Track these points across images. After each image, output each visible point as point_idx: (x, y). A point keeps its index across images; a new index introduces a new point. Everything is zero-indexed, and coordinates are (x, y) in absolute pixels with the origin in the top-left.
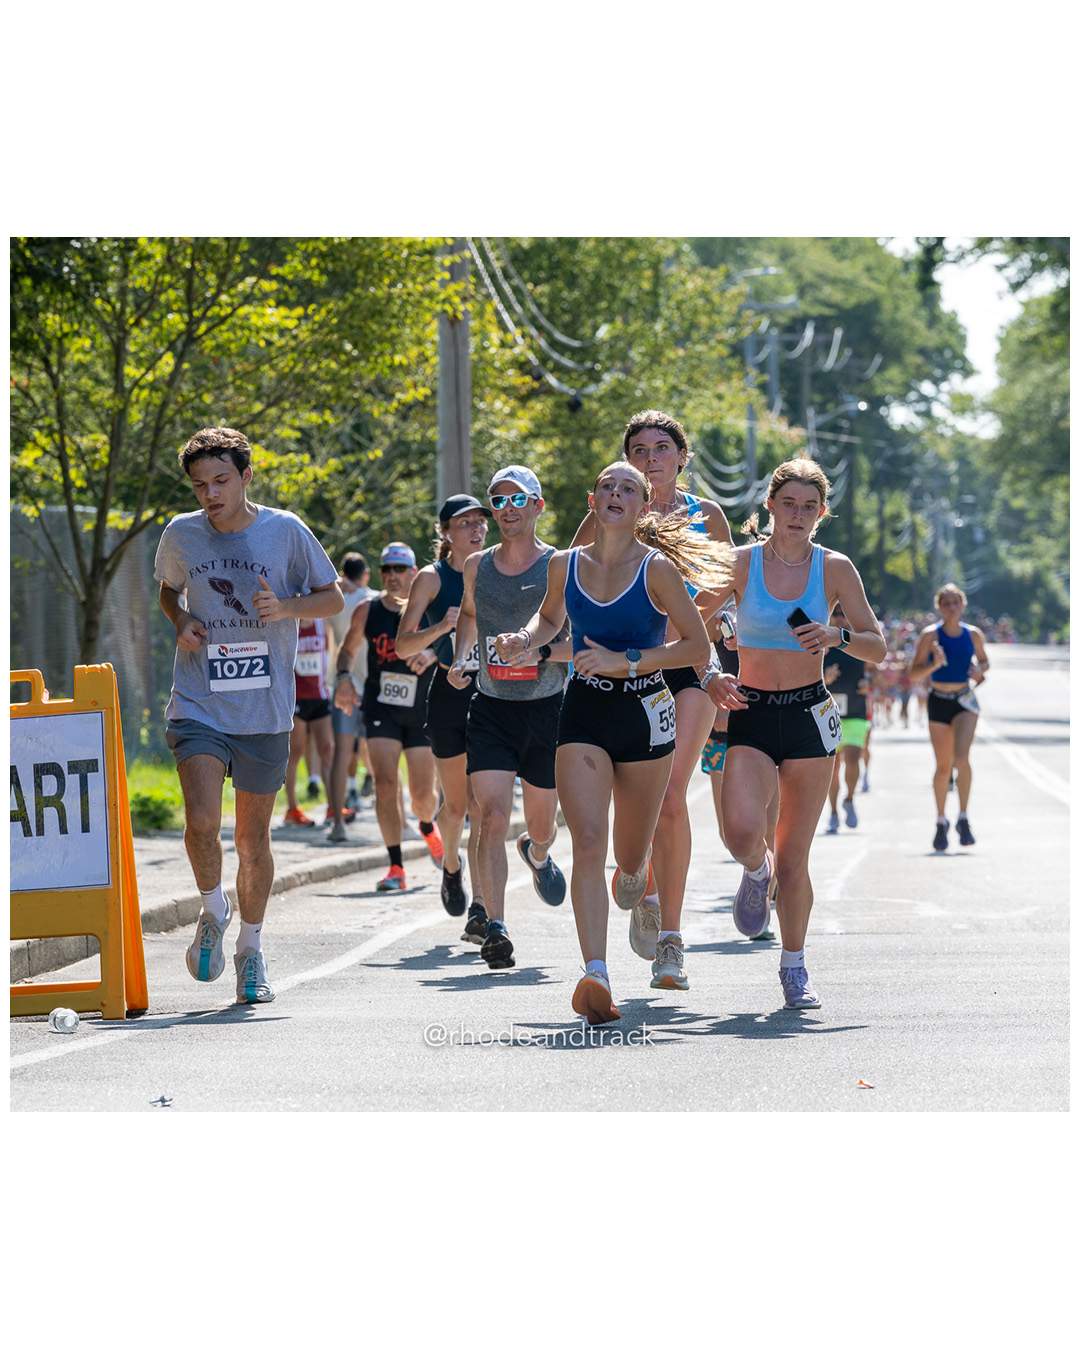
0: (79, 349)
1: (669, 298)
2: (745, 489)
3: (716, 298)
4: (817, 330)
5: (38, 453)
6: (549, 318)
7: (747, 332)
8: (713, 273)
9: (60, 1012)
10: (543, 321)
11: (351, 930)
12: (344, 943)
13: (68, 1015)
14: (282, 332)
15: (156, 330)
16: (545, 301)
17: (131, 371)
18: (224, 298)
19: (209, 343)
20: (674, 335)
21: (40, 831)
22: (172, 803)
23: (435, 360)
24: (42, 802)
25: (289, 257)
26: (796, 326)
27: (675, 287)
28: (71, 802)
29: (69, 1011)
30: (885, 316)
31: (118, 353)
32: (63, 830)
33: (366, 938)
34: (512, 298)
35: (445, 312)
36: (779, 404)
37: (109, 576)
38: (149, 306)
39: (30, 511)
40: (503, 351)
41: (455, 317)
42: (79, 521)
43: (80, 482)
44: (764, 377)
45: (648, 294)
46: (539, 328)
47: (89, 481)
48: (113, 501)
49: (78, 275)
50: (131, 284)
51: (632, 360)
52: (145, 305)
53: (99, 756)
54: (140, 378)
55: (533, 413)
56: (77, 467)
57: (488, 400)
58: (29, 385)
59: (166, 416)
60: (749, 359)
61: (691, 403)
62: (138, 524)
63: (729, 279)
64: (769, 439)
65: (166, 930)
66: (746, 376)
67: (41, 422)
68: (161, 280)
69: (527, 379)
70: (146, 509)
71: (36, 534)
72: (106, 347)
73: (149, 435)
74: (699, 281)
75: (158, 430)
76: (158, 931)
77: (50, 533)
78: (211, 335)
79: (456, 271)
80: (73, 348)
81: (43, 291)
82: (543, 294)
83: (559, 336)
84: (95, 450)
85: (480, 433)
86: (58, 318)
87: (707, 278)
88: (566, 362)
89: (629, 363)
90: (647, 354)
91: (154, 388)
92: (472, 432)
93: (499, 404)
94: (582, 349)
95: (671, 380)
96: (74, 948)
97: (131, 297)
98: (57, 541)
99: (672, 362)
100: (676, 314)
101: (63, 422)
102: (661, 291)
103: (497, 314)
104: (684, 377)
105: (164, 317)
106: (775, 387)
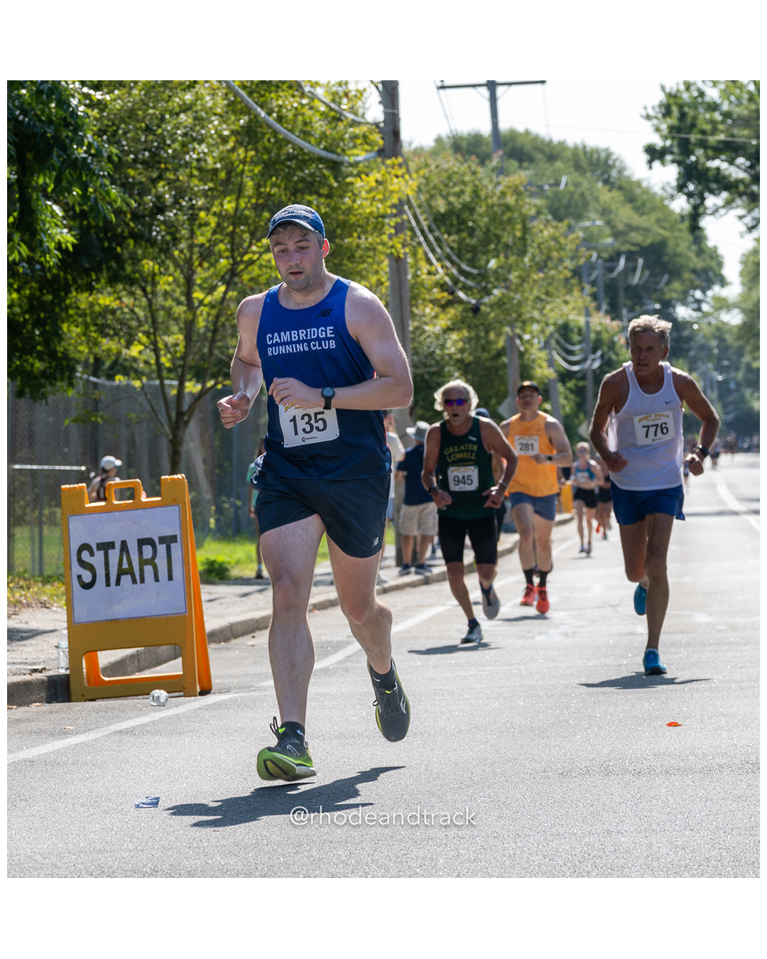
0: (165, 283)
1: (533, 241)
2: (585, 360)
3: (562, 240)
4: (627, 260)
5: (141, 348)
6: (459, 256)
7: (582, 261)
8: (560, 225)
9: (156, 693)
10: (455, 258)
11: (340, 639)
12: (337, 646)
13: (161, 694)
15: (212, 270)
16: (455, 245)
17: (198, 295)
18: (254, 248)
19: (246, 277)
20: (537, 264)
21: (142, 581)
22: (229, 563)
23: (387, 284)
24: (143, 562)
26: (614, 258)
27: (536, 234)
28: (161, 562)
29: (162, 691)
30: (670, 249)
31: (189, 284)
32: (157, 579)
33: (349, 643)
34: (435, 244)
35: (392, 253)
36: (605, 307)
37: (186, 423)
38: (207, 254)
39: (137, 384)
40: (429, 277)
41: (399, 257)
42: (167, 390)
43: (168, 365)
44: (595, 289)
45: (520, 239)
46: (452, 262)
47: (174, 364)
48: (188, 377)
49: (163, 236)
50: (196, 242)
51: (510, 281)
52: (205, 254)
53: (178, 533)
54: (203, 299)
55: (450, 315)
56: (165, 355)
57: (421, 308)
58: (134, 305)
59: (220, 324)
60: (585, 278)
61: (548, 307)
62: (204, 390)
63: (570, 228)
64: (599, 328)
65: (225, 642)
66: (583, 289)
67: (142, 329)
68: (214, 238)
69: (445, 294)
70: (209, 380)
71: (141, 399)
72: (182, 280)
73: (209, 335)
74: (551, 230)
75: (215, 331)
76: (220, 642)
77: (149, 397)
78: (246, 271)
79: (399, 228)
80: (161, 282)
81: (141, 247)
82: (454, 241)
83: (465, 267)
84: (176, 345)
85: (417, 328)
86: (151, 263)
87: (556, 228)
88: (470, 283)
89: (509, 284)
90: (520, 277)
91: (212, 306)
92: (411, 328)
93: (428, 310)
94: (479, 274)
95: (535, 293)
96: (166, 654)
97: (196, 250)
98: (154, 402)
99: (535, 281)
100: (537, 252)
101: (156, 327)
102: (528, 237)
103: (426, 254)
104: (543, 290)
105: (217, 261)
106: (602, 294)
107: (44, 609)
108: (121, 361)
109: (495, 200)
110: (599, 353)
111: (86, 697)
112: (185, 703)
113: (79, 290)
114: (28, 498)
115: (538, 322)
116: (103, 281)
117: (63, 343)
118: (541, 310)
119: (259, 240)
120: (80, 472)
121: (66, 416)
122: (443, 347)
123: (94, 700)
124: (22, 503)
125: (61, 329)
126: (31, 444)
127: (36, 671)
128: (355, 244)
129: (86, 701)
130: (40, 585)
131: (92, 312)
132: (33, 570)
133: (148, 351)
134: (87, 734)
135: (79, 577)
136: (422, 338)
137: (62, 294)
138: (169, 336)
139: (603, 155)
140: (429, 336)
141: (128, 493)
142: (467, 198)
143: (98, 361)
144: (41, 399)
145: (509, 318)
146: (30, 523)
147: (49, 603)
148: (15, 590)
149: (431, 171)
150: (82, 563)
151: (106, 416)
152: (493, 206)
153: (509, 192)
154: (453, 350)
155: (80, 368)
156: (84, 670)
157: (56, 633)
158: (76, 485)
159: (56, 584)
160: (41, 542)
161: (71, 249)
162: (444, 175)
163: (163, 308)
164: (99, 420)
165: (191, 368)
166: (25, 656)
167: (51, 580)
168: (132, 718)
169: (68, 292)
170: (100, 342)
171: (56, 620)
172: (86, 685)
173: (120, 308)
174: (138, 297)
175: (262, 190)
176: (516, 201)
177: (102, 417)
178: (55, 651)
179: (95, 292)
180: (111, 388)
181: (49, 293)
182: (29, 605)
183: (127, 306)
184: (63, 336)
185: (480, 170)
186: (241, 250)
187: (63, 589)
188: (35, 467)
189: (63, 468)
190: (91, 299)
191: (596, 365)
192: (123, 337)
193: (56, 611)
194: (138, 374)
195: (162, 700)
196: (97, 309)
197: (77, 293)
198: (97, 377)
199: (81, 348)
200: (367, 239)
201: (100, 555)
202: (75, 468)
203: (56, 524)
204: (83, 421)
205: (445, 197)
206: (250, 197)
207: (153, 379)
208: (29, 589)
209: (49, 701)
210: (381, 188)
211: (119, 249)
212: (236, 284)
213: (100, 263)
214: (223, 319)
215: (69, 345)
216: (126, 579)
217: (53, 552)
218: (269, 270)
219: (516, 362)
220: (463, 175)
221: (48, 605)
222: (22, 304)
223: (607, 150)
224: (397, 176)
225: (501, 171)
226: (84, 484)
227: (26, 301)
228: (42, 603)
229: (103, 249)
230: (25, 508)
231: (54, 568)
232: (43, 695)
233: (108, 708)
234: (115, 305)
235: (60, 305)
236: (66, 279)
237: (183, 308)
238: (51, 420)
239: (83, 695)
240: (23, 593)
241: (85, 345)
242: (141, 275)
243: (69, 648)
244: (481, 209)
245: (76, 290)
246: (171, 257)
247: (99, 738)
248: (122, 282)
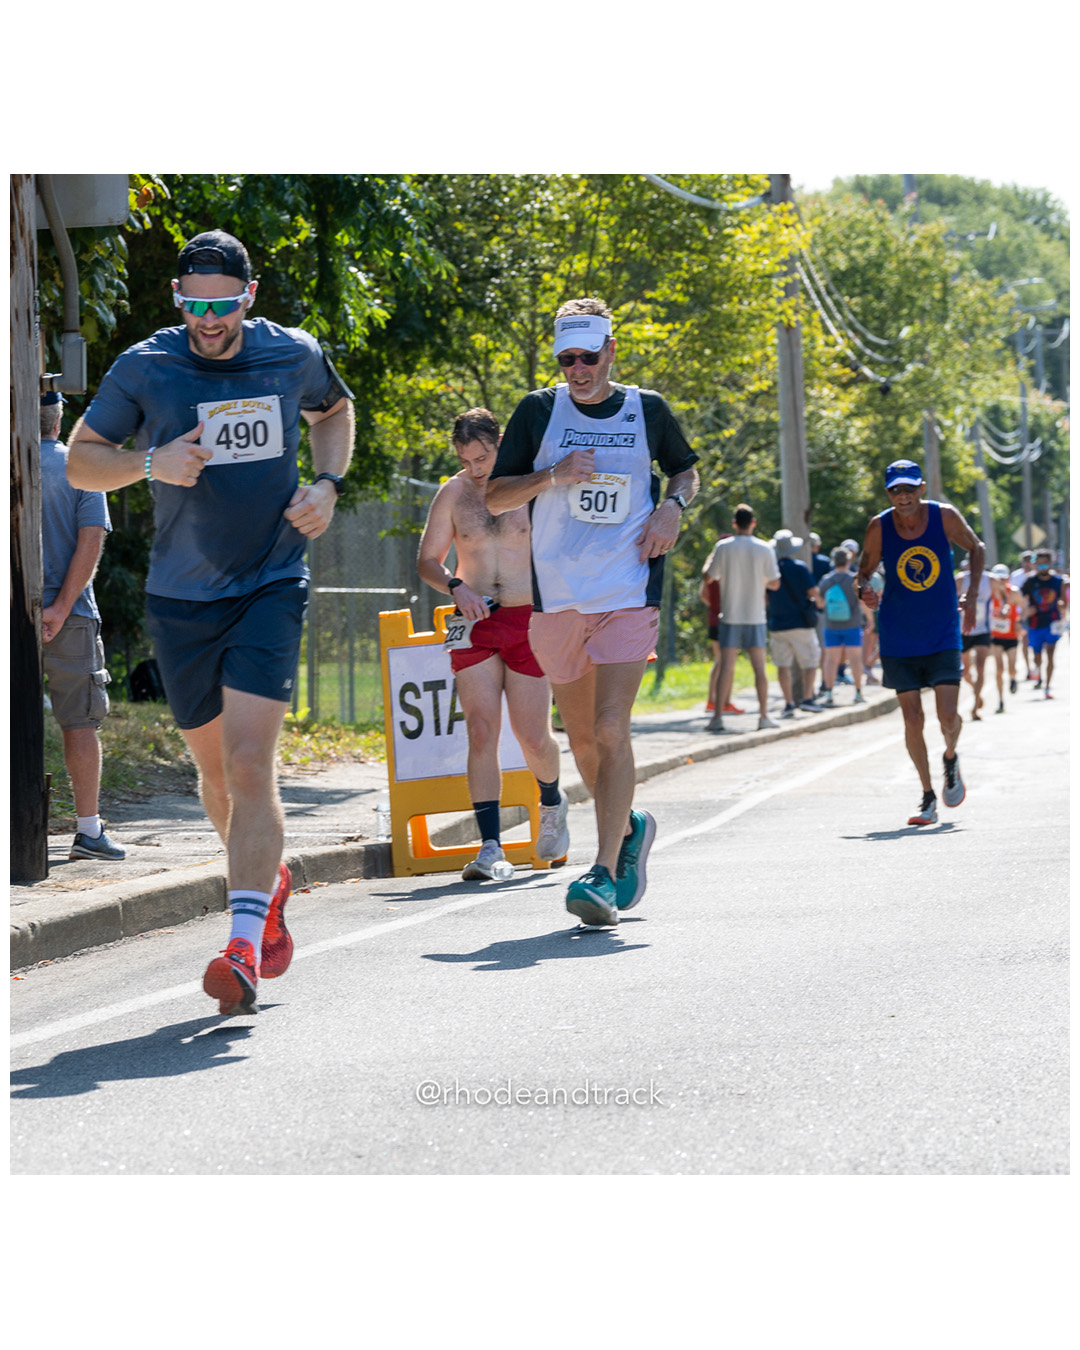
0: (500, 362)
1: (955, 304)
2: (1021, 450)
3: (991, 303)
6: (864, 323)
7: (1017, 327)
8: (989, 283)
10: (858, 326)
11: (723, 797)
12: (720, 806)
14: (657, 342)
16: (857, 309)
17: (542, 376)
20: (960, 332)
23: (775, 358)
25: (660, 284)
26: (1056, 323)
27: (959, 295)
31: (531, 363)
33: (734, 802)
34: (834, 309)
35: (781, 321)
36: (1045, 384)
40: (827, 349)
41: (789, 325)
44: (1033, 362)
45: (939, 301)
46: (855, 331)
49: (498, 304)
50: (539, 310)
51: (929, 353)
55: (853, 397)
57: (817, 388)
58: (464, 391)
60: (1019, 347)
61: (975, 386)
63: (1002, 288)
64: (1037, 411)
65: (581, 802)
66: (1017, 362)
69: (847, 370)
72: (522, 359)
74: (978, 290)
79: (789, 290)
80: (497, 360)
81: (471, 318)
82: (856, 304)
83: (871, 337)
85: (812, 414)
86: (484, 338)
87: (985, 287)
88: (877, 356)
89: (926, 356)
90: (938, 349)
92: (805, 414)
93: (826, 391)
94: (889, 346)
95: (959, 367)
96: (509, 817)
97: (539, 320)
99: (959, 353)
100: (961, 316)
102: (949, 299)
103: (822, 321)
104: (968, 365)
106: (1041, 370)
107: (359, 765)
108: (447, 458)
109: (908, 254)
110: (1038, 441)
111: (411, 873)
113: (396, 372)
115: (962, 403)
116: (425, 360)
117: (377, 437)
118: (967, 390)
119: (616, 308)
120: (399, 596)
121: (380, 529)
122: (844, 436)
123: (422, 875)
124: (329, 635)
125: (374, 420)
126: (338, 562)
127: (350, 839)
128: (735, 311)
129: (412, 876)
130: (352, 735)
131: (413, 399)
132: (343, 718)
134: (415, 916)
135: (403, 724)
136: (819, 425)
137: (375, 376)
139: (1039, 197)
140: (827, 424)
142: (872, 251)
143: (418, 459)
144: (350, 507)
145: (927, 400)
146: (337, 659)
147: (364, 757)
148: (322, 742)
149: (828, 220)
150: (407, 708)
152: (905, 261)
153: (926, 244)
154: (856, 440)
155: (396, 469)
156: (410, 839)
157: (374, 794)
158: (398, 612)
159: (373, 733)
160: (351, 682)
161: (384, 326)
162: (845, 224)
163: (499, 391)
166: (336, 821)
167: (366, 729)
169: (381, 373)
170: (423, 436)
171: (373, 778)
172: (412, 855)
173: (445, 394)
174: (467, 379)
175: (620, 245)
176: (934, 254)
178: (373, 815)
179: (415, 374)
182: (339, 760)
183: (455, 391)
185: (888, 216)
187: (382, 739)
188: (343, 590)
189: (378, 591)
191: (1036, 455)
193: (372, 767)
196: (418, 395)
197: (394, 376)
198: (420, 479)
199: (400, 443)
200: (750, 304)
201: (427, 696)
202: (393, 591)
203: (370, 661)
204: (402, 533)
205: (846, 252)
206: (605, 255)
208: (338, 739)
209: (367, 877)
210: (767, 240)
211: (444, 321)
213: (422, 337)
215: (384, 439)
217: (368, 696)
218: (629, 345)
219: (935, 456)
220: (869, 223)
221: (362, 760)
223: (1043, 189)
224: (787, 226)
225: (915, 217)
226: (408, 610)
228: (355, 757)
229: (426, 320)
230: (331, 639)
231: (368, 714)
232: (360, 868)
233: (440, 884)
234: (440, 389)
236: (378, 357)
238: (361, 532)
239: (409, 869)
240: (332, 744)
241: (404, 440)
242: (471, 351)
243: (391, 811)
244: (891, 265)
245: (393, 371)
246: (508, 330)
247: (429, 921)
248: (448, 361)
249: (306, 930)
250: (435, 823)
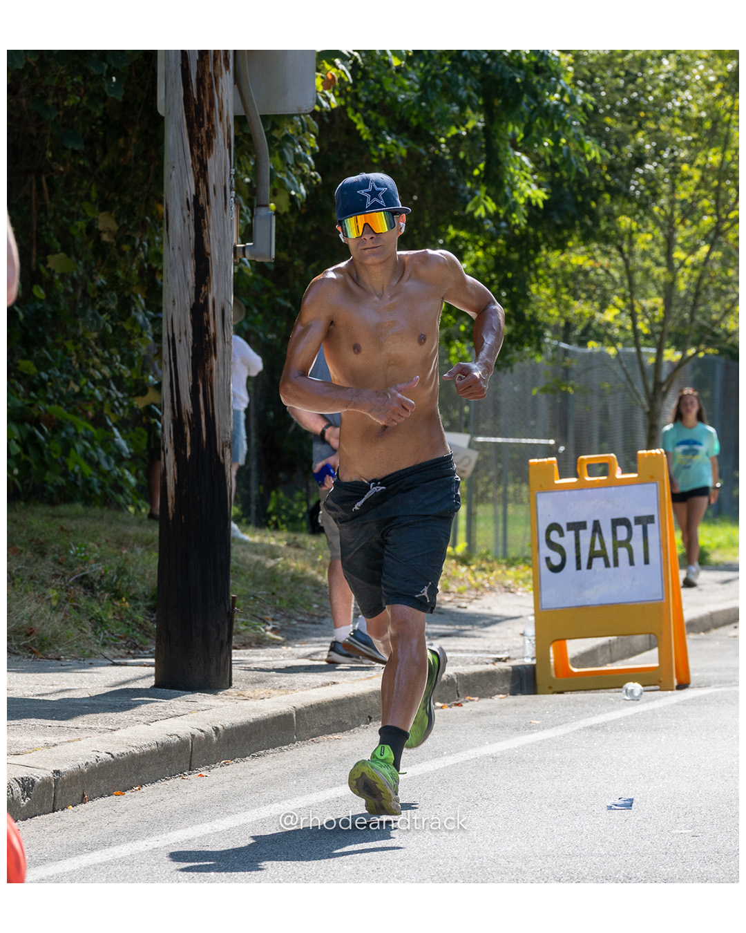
0: (643, 241)
5: (617, 312)
9: (630, 686)
13: (635, 687)
15: (695, 228)
17: (679, 255)
19: (731, 236)
21: (616, 564)
22: (709, 547)
24: (617, 544)
28: (637, 544)
31: (670, 242)
32: (632, 563)
37: (665, 394)
38: (690, 211)
39: (611, 351)
42: (644, 358)
43: (646, 331)
47: (651, 330)
48: (667, 343)
49: (642, 192)
50: (677, 197)
52: (687, 210)
53: (655, 513)
54: (685, 260)
56: (642, 320)
58: (609, 266)
59: (702, 286)
62: (685, 358)
65: (704, 631)
67: (618, 291)
68: (697, 193)
70: (690, 348)
71: (616, 367)
72: (661, 239)
73: (691, 299)
75: (697, 294)
76: (699, 632)
77: (624, 365)
78: (732, 230)
80: (639, 241)
81: (617, 203)
84: (655, 309)
86: (628, 220)
91: (694, 267)
96: (640, 644)
97: (677, 206)
98: (629, 371)
101: (632, 291)
105: (700, 218)
107: (509, 594)
108: (594, 324)
111: (552, 691)
112: (660, 698)
113: (550, 248)
114: (492, 473)
116: (576, 239)
117: (532, 306)
120: (548, 446)
121: (534, 385)
123: (562, 693)
124: (486, 479)
125: (530, 290)
126: (495, 415)
127: (499, 660)
129: (553, 693)
130: (504, 567)
131: (564, 273)
132: (497, 551)
133: (624, 316)
134: (554, 729)
135: (548, 559)
137: (532, 252)
138: (646, 299)
141: (600, 469)
143: (569, 326)
144: (507, 366)
146: (493, 501)
147: (514, 587)
148: (477, 574)
150: (552, 545)
151: (577, 386)
155: (548, 333)
156: (552, 660)
157: (520, 620)
158: (545, 460)
159: (522, 566)
160: (505, 521)
161: (541, 205)
163: (641, 269)
164: (570, 390)
165: (670, 334)
166: (487, 643)
167: (517, 563)
168: (604, 713)
169: (537, 250)
170: (572, 306)
171: (521, 606)
172: (554, 676)
173: (593, 269)
174: (613, 256)
177: (572, 387)
178: (520, 639)
179: (567, 250)
180: (584, 356)
181: (516, 251)
182: (492, 589)
183: (602, 267)
184: (532, 299)
186: (727, 207)
187: (529, 572)
188: (499, 440)
189: (529, 441)
190: (563, 258)
192: (596, 300)
193: (521, 597)
194: (613, 341)
195: (636, 694)
196: (569, 269)
197: (548, 251)
198: (569, 343)
199: (552, 312)
201: (570, 535)
202: (543, 441)
203: (522, 502)
204: (553, 390)
206: (737, 149)
207: (630, 346)
208: (492, 571)
209: (513, 693)
211: (593, 204)
212: (720, 243)
213: (573, 219)
214: (705, 281)
215: (538, 308)
216: (598, 562)
217: (518, 533)
221: (512, 590)
222: (489, 263)
226: (554, 459)
227: (492, 259)
228: (505, 587)
229: (577, 204)
230: (488, 484)
231: (519, 549)
232: (507, 686)
233: (577, 701)
234: (588, 265)
235: (528, 264)
236: (535, 236)
237: (663, 270)
238: (516, 389)
239: (550, 688)
240: (486, 576)
241: (556, 308)
242: (617, 232)
243: (537, 635)
245: (547, 248)
246: (650, 213)
247: (568, 734)
248: (596, 240)
249: (458, 739)
250: (575, 647)
